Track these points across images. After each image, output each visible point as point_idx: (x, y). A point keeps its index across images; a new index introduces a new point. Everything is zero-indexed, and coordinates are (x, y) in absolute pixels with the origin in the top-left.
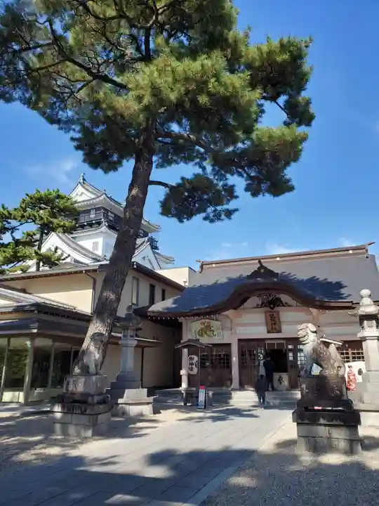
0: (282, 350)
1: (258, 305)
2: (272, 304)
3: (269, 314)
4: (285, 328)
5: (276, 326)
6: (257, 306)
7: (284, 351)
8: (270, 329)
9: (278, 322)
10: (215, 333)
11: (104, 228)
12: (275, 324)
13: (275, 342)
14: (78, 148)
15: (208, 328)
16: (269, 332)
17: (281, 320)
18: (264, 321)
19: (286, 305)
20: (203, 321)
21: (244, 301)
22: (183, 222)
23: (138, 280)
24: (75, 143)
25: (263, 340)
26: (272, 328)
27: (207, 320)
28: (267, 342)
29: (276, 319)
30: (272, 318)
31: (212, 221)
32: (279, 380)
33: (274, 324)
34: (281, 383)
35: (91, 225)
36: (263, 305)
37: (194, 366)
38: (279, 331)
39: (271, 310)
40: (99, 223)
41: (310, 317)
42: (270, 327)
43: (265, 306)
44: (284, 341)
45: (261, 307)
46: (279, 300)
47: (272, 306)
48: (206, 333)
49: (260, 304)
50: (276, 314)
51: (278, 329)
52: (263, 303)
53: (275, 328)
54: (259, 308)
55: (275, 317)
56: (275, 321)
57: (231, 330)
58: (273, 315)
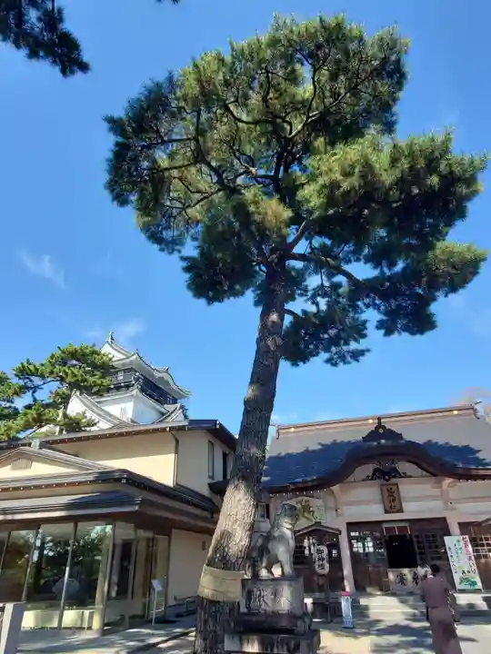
0: (405, 536)
1: (368, 476)
2: (386, 476)
3: (385, 488)
4: (405, 506)
5: (396, 503)
6: (368, 478)
7: (408, 537)
8: (388, 508)
9: (397, 499)
10: (315, 515)
11: (135, 391)
12: (394, 500)
13: (396, 525)
14: (187, 269)
16: (386, 512)
17: (402, 494)
18: (378, 497)
19: (405, 476)
20: (300, 498)
22: (298, 365)
23: (213, 444)
24: (184, 264)
25: (380, 523)
26: (391, 507)
28: (385, 525)
29: (396, 495)
30: (391, 493)
31: (335, 365)
32: (414, 578)
33: (392, 502)
35: (118, 388)
36: (374, 476)
37: (325, 562)
38: (401, 511)
39: (385, 482)
40: (128, 387)
41: (437, 492)
42: (388, 505)
43: (378, 478)
44: (406, 524)
45: (372, 479)
46: (395, 470)
47: (387, 477)
48: (304, 516)
49: (370, 474)
50: (394, 488)
51: (398, 507)
52: (374, 473)
53: (395, 507)
54: (369, 480)
55: (394, 492)
56: (394, 496)
57: (336, 510)
58: (391, 488)
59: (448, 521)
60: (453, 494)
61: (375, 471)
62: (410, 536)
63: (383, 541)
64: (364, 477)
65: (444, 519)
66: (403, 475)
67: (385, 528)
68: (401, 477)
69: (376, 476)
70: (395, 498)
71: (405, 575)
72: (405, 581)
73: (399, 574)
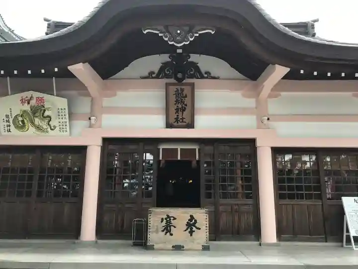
0: (190, 162)
1: (151, 73)
2: (178, 73)
3: (173, 89)
4: (201, 119)
5: (186, 114)
6: (151, 75)
8: (172, 120)
9: (188, 107)
10: (52, 123)
12: (183, 110)
13: (179, 147)
15: (38, 111)
16: (169, 125)
17: (197, 105)
18: (161, 104)
19: (209, 76)
26: (177, 120)
27: (36, 94)
28: (164, 145)
29: (187, 101)
30: (181, 97)
32: (189, 225)
34: (191, 232)
36: (161, 73)
38: (191, 125)
41: (251, 102)
42: (173, 116)
43: (167, 76)
44: (196, 147)
45: (157, 77)
46: (194, 65)
47: (180, 75)
48: (33, 123)
49: (156, 71)
50: (187, 90)
51: (187, 120)
52: (162, 70)
53: (183, 119)
54: (152, 78)
55: (186, 96)
56: (185, 103)
57: (90, 119)
58: (182, 90)
60: (273, 107)
62: (198, 162)
64: (146, 74)
65: (253, 142)
66: (206, 75)
67: (163, 149)
68: (202, 77)
69: (165, 73)
70: (186, 105)
71: (175, 219)
72: (172, 228)
73: (165, 217)
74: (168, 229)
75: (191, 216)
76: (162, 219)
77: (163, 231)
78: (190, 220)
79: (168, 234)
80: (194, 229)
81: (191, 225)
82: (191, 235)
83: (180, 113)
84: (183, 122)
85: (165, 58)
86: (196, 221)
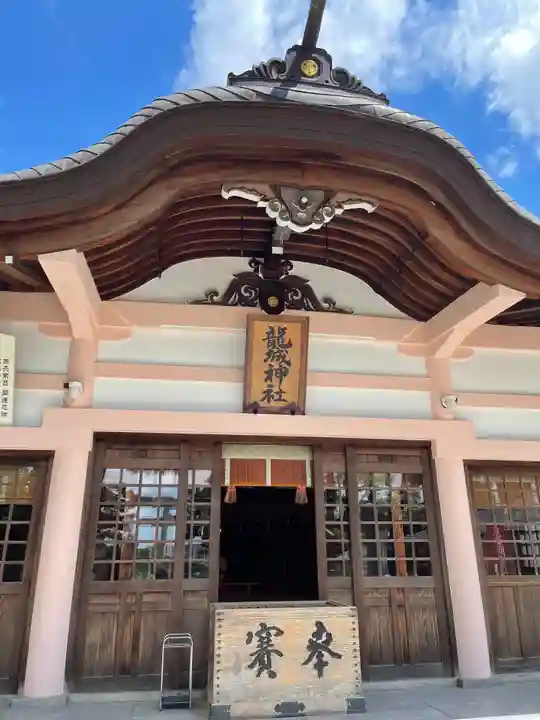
0: (292, 492)
1: (211, 293)
2: (269, 298)
3: (262, 328)
4: (316, 394)
5: (288, 384)
6: (209, 298)
7: (301, 498)
8: (256, 396)
9: (294, 370)
12: (282, 373)
13: (269, 455)
16: (252, 408)
21: (152, 269)
25: (216, 442)
26: (268, 395)
29: (293, 355)
30: (277, 346)
32: (313, 647)
33: (277, 379)
34: (320, 666)
36: (234, 293)
41: (416, 365)
42: (259, 386)
43: (244, 302)
44: (302, 455)
45: (224, 302)
46: (302, 285)
47: (273, 302)
49: (222, 289)
50: (293, 333)
51: (290, 397)
52: (233, 288)
53: (280, 392)
54: (214, 303)
55: (290, 345)
56: (287, 359)
57: (66, 386)
58: (283, 331)
59: (439, 454)
61: (241, 279)
62: (310, 491)
63: (215, 504)
64: (200, 294)
65: (426, 447)
66: (326, 305)
67: (232, 461)
68: (318, 308)
69: (241, 295)
70: (289, 363)
71: (280, 633)
72: (274, 657)
73: (256, 628)
74: (263, 660)
75: (319, 625)
76: (250, 635)
77: (251, 666)
78: (317, 635)
79: (265, 673)
80: (327, 657)
81: (319, 647)
82: (320, 674)
83: (275, 381)
84: (280, 400)
85: (242, 264)
86: (329, 636)
